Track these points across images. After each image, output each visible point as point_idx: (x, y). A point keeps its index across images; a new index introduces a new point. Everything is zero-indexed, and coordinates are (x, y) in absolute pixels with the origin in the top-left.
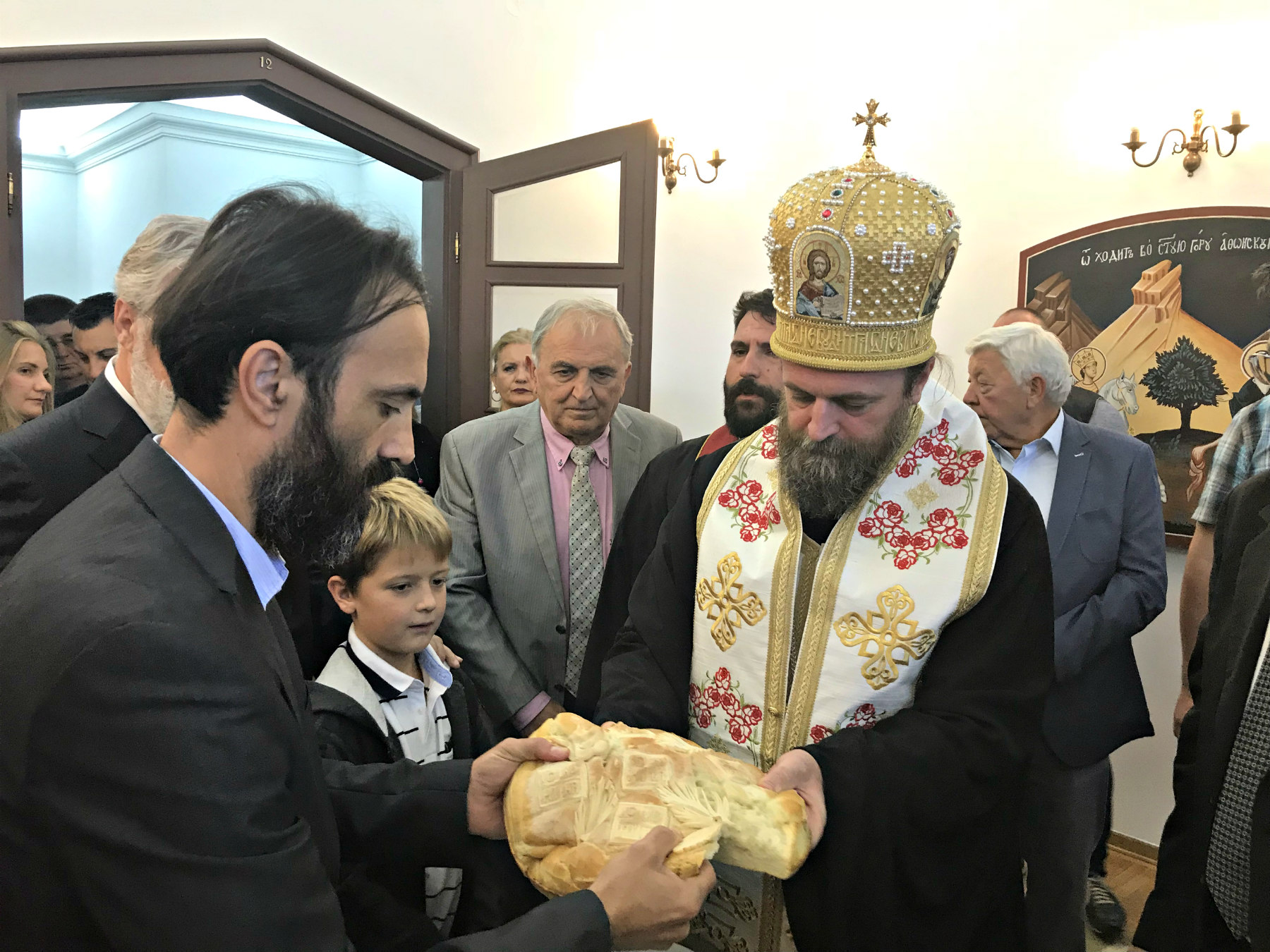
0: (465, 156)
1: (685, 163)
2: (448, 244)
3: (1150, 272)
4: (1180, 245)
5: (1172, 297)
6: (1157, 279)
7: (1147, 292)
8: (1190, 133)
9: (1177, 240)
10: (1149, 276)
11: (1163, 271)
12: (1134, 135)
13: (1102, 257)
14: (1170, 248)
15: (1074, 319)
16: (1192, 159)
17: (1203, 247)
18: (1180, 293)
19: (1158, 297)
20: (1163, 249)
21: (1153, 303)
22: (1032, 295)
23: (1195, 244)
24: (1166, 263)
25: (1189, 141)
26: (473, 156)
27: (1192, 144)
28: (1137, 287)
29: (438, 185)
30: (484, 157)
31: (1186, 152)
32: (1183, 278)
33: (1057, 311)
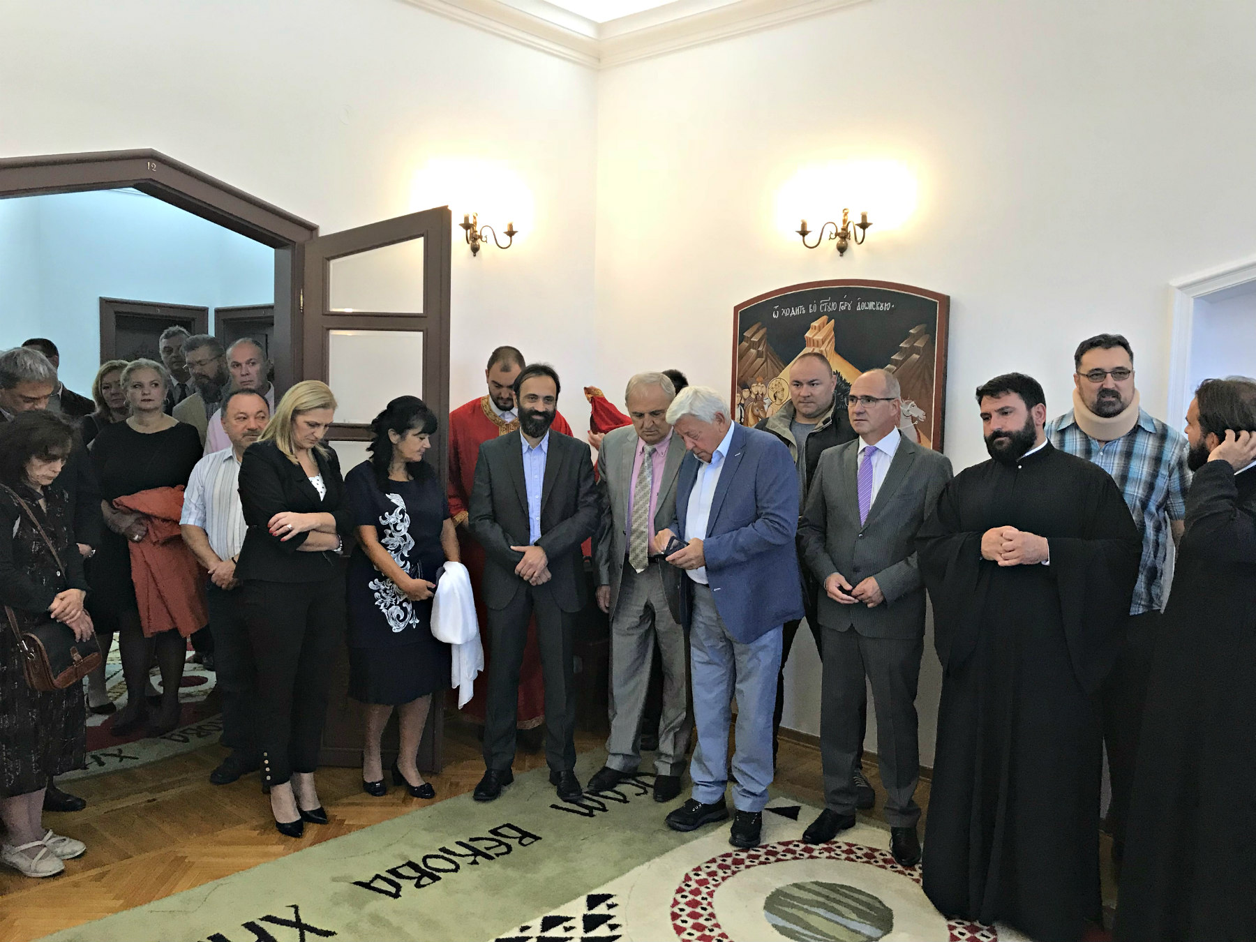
0: (307, 233)
1: (486, 233)
2: (295, 299)
3: (815, 324)
4: (833, 305)
5: (829, 342)
6: (820, 328)
7: (815, 338)
8: (840, 226)
9: (831, 301)
10: (815, 327)
11: (824, 323)
12: (804, 225)
13: (786, 313)
14: (827, 308)
15: (769, 357)
16: (841, 243)
17: (847, 307)
18: (834, 340)
19: (820, 342)
20: (823, 307)
21: (818, 346)
22: (742, 339)
23: (842, 305)
24: (825, 318)
25: (840, 231)
26: (314, 232)
27: (842, 233)
28: (807, 335)
29: (286, 253)
30: (323, 232)
31: (838, 239)
32: (835, 329)
33: (758, 351)
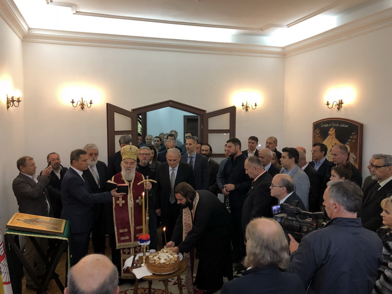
1: (250, 106)
2: (201, 127)
3: (331, 129)
6: (332, 130)
7: (331, 133)
8: (338, 102)
9: (334, 124)
12: (328, 102)
13: (324, 126)
15: (321, 137)
17: (338, 126)
18: (335, 134)
21: (331, 136)
22: (315, 132)
24: (333, 128)
25: (338, 104)
26: (205, 112)
28: (329, 132)
30: (207, 112)
31: (338, 106)
32: (335, 131)
33: (318, 136)
